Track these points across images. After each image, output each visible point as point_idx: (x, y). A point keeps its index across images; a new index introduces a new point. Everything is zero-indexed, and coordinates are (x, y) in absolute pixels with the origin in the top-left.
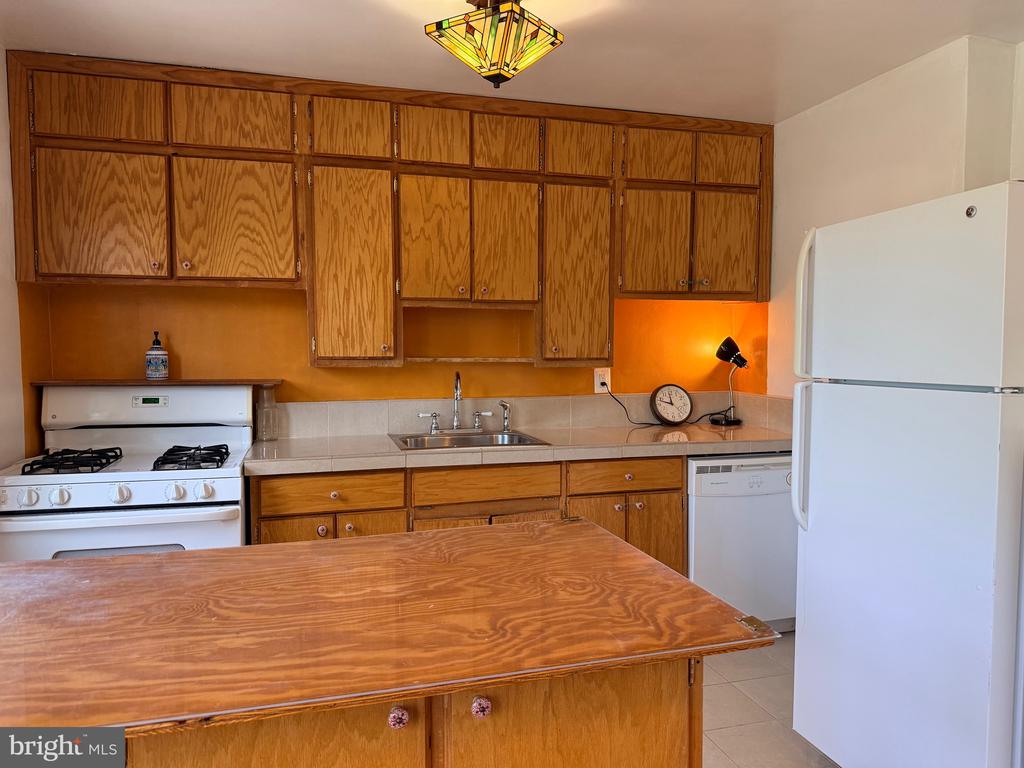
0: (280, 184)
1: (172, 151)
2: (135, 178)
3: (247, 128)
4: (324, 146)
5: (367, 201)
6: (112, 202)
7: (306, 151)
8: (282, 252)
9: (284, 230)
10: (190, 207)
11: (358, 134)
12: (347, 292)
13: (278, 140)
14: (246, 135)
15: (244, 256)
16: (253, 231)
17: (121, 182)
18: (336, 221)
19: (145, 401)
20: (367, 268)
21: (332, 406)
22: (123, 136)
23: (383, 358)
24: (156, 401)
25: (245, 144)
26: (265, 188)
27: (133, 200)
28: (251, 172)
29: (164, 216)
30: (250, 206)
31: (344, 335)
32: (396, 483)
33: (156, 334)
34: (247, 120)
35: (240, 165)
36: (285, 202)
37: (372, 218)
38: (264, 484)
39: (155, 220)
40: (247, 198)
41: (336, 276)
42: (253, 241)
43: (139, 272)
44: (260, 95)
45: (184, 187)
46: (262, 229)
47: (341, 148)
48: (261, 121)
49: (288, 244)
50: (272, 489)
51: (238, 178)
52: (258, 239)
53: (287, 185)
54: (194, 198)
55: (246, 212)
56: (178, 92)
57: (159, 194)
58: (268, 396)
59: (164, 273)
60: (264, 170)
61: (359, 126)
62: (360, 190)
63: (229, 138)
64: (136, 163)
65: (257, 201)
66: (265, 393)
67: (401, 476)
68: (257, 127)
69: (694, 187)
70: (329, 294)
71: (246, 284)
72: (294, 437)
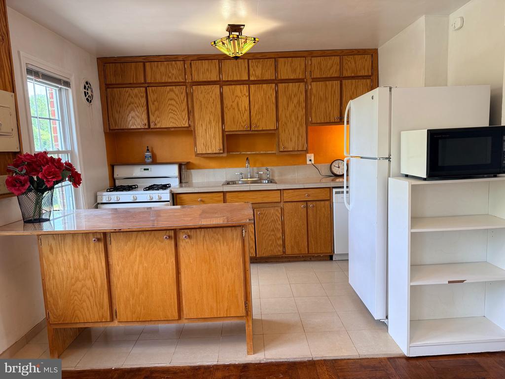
0: (182, 93)
1: (147, 85)
2: (136, 96)
3: (170, 75)
4: (196, 79)
5: (211, 97)
6: (130, 104)
7: (190, 81)
8: (184, 117)
9: (184, 110)
10: (153, 104)
11: (207, 73)
12: (206, 130)
13: (180, 78)
14: (170, 77)
15: (171, 120)
16: (174, 111)
17: (132, 97)
18: (201, 105)
19: (145, 170)
20: (212, 121)
21: (206, 171)
22: (132, 82)
23: (219, 153)
24: (148, 169)
25: (170, 80)
26: (177, 95)
27: (136, 103)
28: (172, 90)
29: (146, 107)
30: (173, 102)
31: (205, 145)
32: (220, 196)
33: (148, 147)
34: (170, 72)
35: (168, 88)
36: (184, 100)
37: (213, 103)
38: (178, 196)
39: (143, 109)
40: (171, 99)
41: (202, 125)
42: (174, 114)
43: (139, 127)
44: (174, 62)
45: (151, 97)
46: (175, 109)
47: (202, 78)
48: (174, 72)
49: (186, 115)
50: (180, 198)
51: (168, 92)
52: (176, 113)
53: (184, 94)
54: (155, 101)
55: (172, 105)
56: (147, 64)
57: (143, 100)
58: (184, 168)
59: (147, 127)
60: (176, 89)
61: (208, 70)
62: (209, 93)
63: (165, 79)
64: (136, 90)
65: (175, 100)
66: (183, 167)
67: (222, 194)
68: (173, 74)
69: (341, 79)
70: (200, 131)
71: (173, 129)
72: (194, 182)
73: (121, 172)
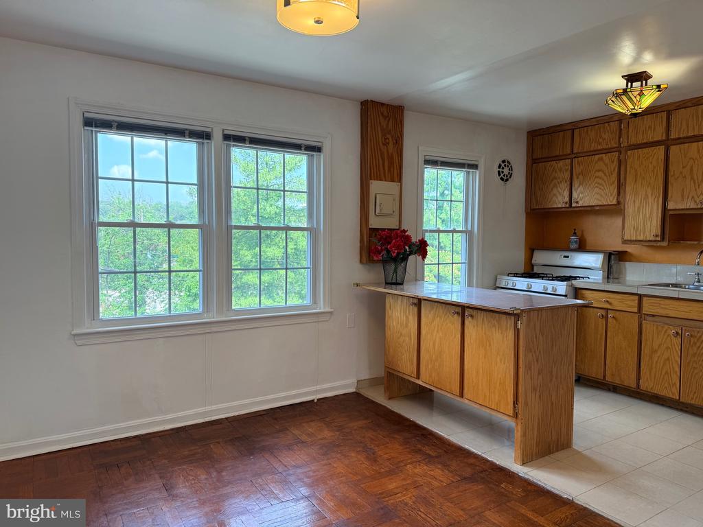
0: (613, 162)
1: (572, 156)
2: (561, 170)
3: (601, 140)
4: (633, 141)
5: (651, 163)
6: (552, 181)
7: (626, 144)
8: (612, 192)
9: (613, 183)
10: (578, 178)
11: (649, 131)
12: (639, 208)
13: (613, 143)
14: (600, 144)
15: (598, 197)
16: (600, 185)
17: (556, 172)
18: (636, 175)
19: (565, 257)
20: (650, 195)
22: (558, 154)
23: (655, 241)
24: (568, 257)
25: (600, 147)
26: (606, 165)
27: (559, 178)
28: (601, 159)
29: (569, 183)
30: (600, 174)
31: (636, 229)
32: (634, 300)
33: (575, 230)
34: (601, 137)
35: (597, 157)
36: (614, 170)
37: (653, 171)
38: (580, 291)
39: (566, 185)
40: (599, 171)
41: (634, 201)
42: (600, 189)
43: (560, 206)
44: (607, 124)
45: (577, 170)
46: (603, 182)
47: (641, 140)
48: (606, 136)
49: (614, 189)
50: (583, 294)
51: (596, 162)
52: (602, 188)
53: (616, 163)
54: (579, 174)
55: (598, 177)
56: (576, 132)
57: (567, 174)
58: (615, 260)
59: (568, 206)
60: (606, 157)
61: (650, 127)
62: (648, 158)
63: (594, 146)
64: (561, 163)
65: (603, 172)
66: (613, 257)
67: (636, 297)
68: (605, 139)
70: (630, 208)
71: (598, 208)
72: (628, 278)
73: (541, 257)
